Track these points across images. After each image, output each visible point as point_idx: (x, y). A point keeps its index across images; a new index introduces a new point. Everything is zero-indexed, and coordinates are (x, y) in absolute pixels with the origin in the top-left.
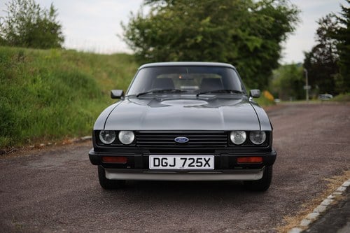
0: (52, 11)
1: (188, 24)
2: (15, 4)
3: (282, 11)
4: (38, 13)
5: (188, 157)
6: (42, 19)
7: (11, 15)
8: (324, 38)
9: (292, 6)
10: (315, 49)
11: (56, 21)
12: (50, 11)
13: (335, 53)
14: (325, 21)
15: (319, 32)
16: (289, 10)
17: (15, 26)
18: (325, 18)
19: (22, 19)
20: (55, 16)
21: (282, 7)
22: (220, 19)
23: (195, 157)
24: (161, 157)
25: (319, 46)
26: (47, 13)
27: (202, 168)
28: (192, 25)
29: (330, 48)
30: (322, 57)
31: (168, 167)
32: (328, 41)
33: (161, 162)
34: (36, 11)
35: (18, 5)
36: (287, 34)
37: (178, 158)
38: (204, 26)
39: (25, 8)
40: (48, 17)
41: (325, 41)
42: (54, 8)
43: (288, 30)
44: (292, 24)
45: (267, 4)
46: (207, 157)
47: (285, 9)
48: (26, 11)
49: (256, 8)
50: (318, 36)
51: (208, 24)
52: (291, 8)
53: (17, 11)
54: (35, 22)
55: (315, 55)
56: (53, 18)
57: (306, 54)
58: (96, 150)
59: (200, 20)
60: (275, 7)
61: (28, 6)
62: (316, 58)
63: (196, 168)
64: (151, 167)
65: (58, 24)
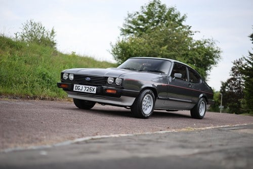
0: (53, 32)
1: (153, 49)
2: (28, 24)
3: (210, 50)
4: (43, 33)
5: (87, 86)
6: (45, 37)
7: (25, 31)
8: (237, 74)
9: (217, 47)
10: (229, 81)
11: (54, 39)
12: (51, 32)
13: (243, 85)
14: (238, 63)
15: (233, 70)
16: (214, 50)
17: (25, 39)
18: (238, 60)
19: (31, 35)
20: (54, 36)
21: (211, 47)
22: (173, 48)
23: (90, 87)
24: (78, 85)
25: (232, 79)
26: (49, 34)
27: (91, 92)
28: (155, 49)
29: (240, 82)
30: (234, 87)
31: (80, 91)
32: (239, 76)
33: (78, 87)
34: (42, 31)
35: (30, 26)
36: (212, 65)
37: (84, 86)
38: (163, 51)
39: (35, 28)
40: (49, 36)
41: (237, 76)
42: (54, 31)
43: (213, 63)
44: (216, 60)
45: (201, 44)
46: (94, 87)
47: (212, 49)
48: (34, 30)
49: (193, 46)
50: (232, 72)
51: (165, 50)
52: (216, 49)
53: (29, 30)
54: (39, 39)
55: (229, 85)
56: (52, 37)
57: (223, 84)
58: (62, 82)
59: (161, 47)
60: (206, 47)
61: (36, 27)
62: (229, 87)
63: (89, 92)
64: (74, 90)
65: (55, 42)
